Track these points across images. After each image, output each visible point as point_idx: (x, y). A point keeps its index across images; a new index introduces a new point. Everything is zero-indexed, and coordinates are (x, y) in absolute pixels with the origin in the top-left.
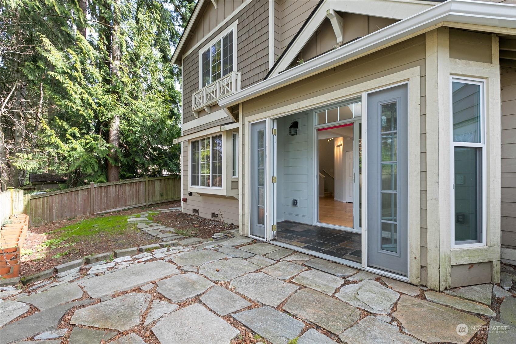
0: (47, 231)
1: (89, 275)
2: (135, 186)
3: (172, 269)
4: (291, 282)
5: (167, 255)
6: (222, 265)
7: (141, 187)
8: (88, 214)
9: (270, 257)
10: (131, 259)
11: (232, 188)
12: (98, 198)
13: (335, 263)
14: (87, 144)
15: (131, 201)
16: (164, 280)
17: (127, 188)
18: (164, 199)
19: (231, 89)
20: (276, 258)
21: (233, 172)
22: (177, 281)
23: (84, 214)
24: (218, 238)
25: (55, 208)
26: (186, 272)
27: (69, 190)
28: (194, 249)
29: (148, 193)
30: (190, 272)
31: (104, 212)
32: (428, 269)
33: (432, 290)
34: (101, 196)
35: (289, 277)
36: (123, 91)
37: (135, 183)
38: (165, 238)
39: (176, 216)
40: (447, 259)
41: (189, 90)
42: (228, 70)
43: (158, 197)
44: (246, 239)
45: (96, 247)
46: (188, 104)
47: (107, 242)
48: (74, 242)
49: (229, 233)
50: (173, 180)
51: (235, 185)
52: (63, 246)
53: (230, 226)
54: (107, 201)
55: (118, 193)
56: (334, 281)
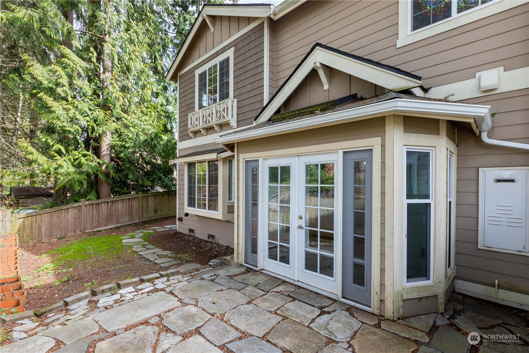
0: (39, 254)
1: (99, 308)
2: (128, 203)
3: (173, 302)
4: (276, 313)
5: (167, 285)
6: (218, 297)
7: (134, 203)
8: (78, 232)
9: (261, 288)
10: (134, 290)
11: (228, 213)
12: (89, 216)
13: (316, 294)
14: (75, 160)
15: (124, 218)
16: (167, 313)
17: (120, 205)
18: (158, 215)
19: (227, 115)
20: (266, 289)
21: (229, 197)
22: (179, 314)
23: (75, 233)
24: (215, 265)
25: (45, 227)
26: (186, 305)
27: (59, 209)
28: (192, 278)
29: (141, 210)
30: (190, 304)
31: (95, 230)
32: (386, 303)
33: (388, 319)
34: (92, 213)
35: (275, 308)
36: (114, 105)
37: (128, 200)
38: (163, 263)
39: (172, 236)
40: (399, 295)
41: (184, 109)
42: (224, 96)
43: (152, 214)
44: (240, 267)
45: (95, 273)
46: (183, 123)
47: (105, 268)
48: (71, 267)
49: (225, 260)
50: (168, 195)
51: (230, 209)
52: (60, 271)
53: (226, 249)
54: (98, 218)
55: (111, 210)
56: (312, 312)
